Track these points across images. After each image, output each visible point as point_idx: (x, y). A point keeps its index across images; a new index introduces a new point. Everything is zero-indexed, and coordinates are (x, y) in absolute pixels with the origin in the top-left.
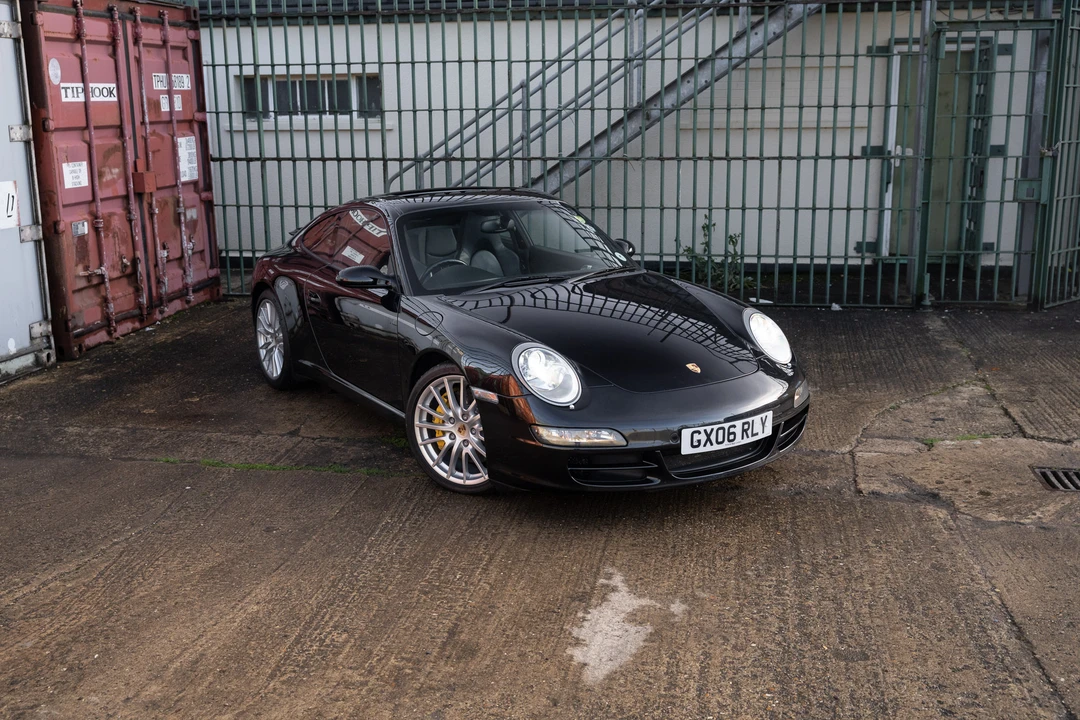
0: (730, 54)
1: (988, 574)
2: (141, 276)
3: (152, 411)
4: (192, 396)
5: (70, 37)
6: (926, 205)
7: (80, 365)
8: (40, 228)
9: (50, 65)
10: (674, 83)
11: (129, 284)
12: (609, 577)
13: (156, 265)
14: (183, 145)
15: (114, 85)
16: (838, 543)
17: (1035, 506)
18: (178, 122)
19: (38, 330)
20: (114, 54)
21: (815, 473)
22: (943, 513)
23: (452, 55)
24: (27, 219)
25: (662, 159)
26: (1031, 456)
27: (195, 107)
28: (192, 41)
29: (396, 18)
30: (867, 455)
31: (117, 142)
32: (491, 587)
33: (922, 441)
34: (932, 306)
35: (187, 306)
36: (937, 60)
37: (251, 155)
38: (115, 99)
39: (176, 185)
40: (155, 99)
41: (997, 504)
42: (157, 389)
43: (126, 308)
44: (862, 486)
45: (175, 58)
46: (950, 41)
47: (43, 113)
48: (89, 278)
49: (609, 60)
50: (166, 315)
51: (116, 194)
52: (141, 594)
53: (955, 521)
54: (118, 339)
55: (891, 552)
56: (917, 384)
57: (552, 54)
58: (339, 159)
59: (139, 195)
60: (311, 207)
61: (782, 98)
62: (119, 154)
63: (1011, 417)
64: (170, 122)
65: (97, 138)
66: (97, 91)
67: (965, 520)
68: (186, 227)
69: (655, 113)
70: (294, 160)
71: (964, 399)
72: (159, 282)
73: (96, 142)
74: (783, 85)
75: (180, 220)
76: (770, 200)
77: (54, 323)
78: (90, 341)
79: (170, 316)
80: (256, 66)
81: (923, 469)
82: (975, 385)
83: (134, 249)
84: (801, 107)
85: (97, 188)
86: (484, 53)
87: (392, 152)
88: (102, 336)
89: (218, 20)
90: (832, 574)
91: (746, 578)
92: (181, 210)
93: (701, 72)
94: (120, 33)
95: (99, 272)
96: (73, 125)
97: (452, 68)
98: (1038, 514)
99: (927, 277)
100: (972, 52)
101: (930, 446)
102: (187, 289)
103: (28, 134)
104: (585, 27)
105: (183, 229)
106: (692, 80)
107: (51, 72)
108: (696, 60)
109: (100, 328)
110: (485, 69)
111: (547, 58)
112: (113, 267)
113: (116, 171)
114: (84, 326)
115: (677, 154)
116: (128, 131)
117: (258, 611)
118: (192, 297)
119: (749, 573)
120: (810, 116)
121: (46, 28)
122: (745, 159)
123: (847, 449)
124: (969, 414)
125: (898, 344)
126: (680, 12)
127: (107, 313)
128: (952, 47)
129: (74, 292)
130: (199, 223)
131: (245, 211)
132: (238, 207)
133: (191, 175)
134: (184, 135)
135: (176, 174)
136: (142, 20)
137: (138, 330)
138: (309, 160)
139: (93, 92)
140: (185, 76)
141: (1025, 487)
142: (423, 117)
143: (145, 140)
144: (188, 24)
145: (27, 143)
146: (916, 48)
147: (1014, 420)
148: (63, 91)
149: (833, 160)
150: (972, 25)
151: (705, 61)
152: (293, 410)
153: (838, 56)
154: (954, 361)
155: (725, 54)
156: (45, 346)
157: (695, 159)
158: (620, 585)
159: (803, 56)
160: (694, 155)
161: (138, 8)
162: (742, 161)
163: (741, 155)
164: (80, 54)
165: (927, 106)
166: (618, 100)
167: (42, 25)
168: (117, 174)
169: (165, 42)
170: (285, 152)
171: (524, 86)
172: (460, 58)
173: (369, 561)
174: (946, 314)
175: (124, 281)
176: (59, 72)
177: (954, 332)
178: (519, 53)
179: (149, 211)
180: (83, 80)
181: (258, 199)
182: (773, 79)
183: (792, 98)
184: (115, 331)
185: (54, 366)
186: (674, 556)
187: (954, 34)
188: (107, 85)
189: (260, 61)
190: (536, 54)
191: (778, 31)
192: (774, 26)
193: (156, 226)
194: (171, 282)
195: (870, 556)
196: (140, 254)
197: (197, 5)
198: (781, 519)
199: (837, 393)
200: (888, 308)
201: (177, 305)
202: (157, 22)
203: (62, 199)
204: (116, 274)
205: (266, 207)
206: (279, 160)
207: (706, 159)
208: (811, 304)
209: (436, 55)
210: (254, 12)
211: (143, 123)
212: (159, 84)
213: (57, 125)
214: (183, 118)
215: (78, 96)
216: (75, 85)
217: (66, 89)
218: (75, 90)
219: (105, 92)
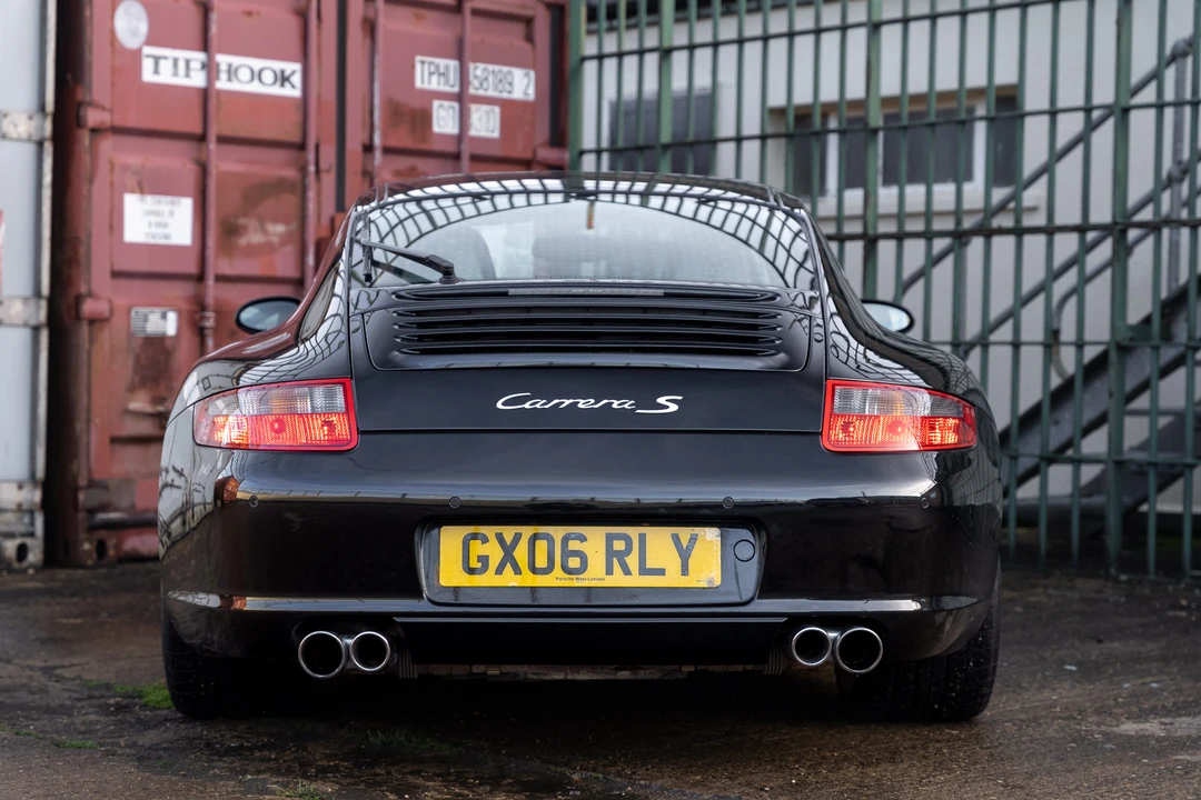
8: (44, 304)
9: (120, 12)
15: (297, 67)
19: (12, 496)
20: (306, 10)
24: (22, 283)
27: (545, 136)
28: (550, 6)
31: (291, 173)
38: (297, 93)
40: (416, 104)
45: (492, 35)
47: (81, 95)
48: (156, 419)
51: (268, 273)
62: (290, 201)
64: (456, 157)
66: (244, 74)
73: (218, 167)
77: (47, 487)
78: (138, 542)
85: (213, 253)
103: (42, 128)
107: (119, 24)
113: (278, 229)
116: (320, 156)
129: (115, 440)
139: (232, 71)
140: (517, 72)
145: (39, 144)
148: (147, 65)
156: (21, 528)
168: (280, 235)
169: (460, 1)
176: (143, 27)
180: (205, 47)
185: (31, 570)
188: (278, 65)
203: (112, 260)
211: (368, 148)
212: (434, 78)
213: (119, 122)
214: (497, 152)
215: (187, 75)
216: (182, 54)
217: (157, 59)
218: (182, 65)
219: (268, 77)
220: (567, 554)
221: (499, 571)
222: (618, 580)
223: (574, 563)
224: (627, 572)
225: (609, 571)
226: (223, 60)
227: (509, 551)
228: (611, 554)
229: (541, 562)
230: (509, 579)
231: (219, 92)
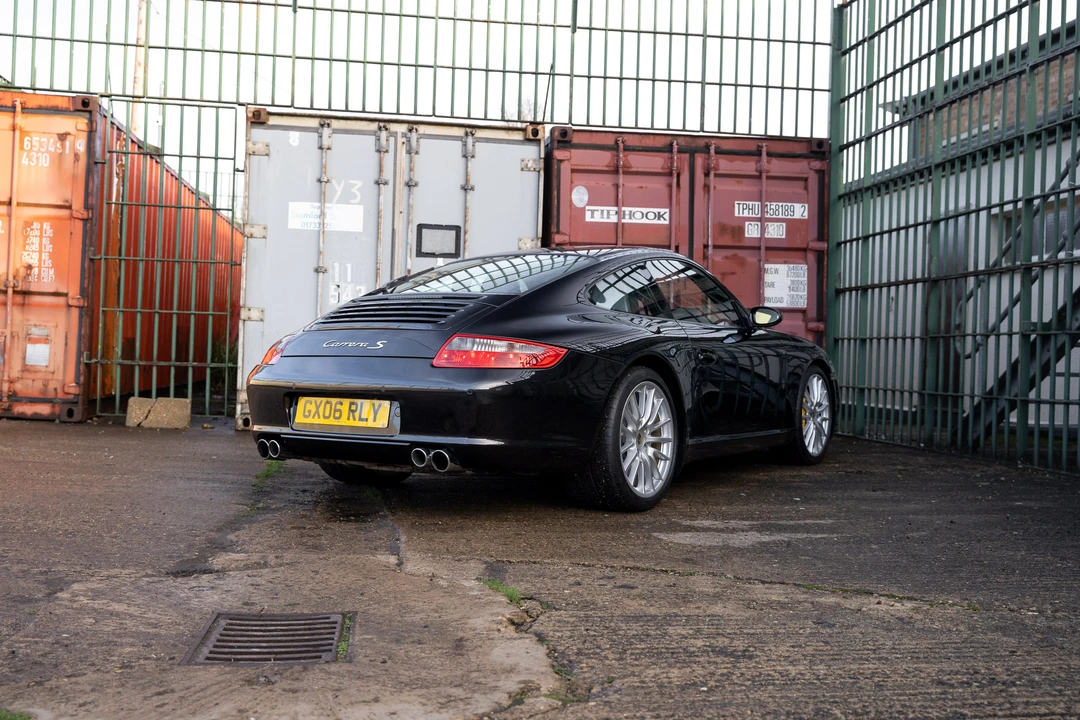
5: (604, 169)
9: (574, 192)
14: (780, 272)
15: (667, 210)
18: (767, 249)
20: (671, 184)
27: (816, 236)
28: (817, 171)
38: (667, 222)
40: (735, 224)
45: (785, 188)
47: (554, 229)
64: (759, 248)
94: (683, 165)
96: (601, 242)
103: (536, 244)
107: (574, 197)
121: (573, 161)
133: (792, 302)
134: (785, 263)
135: (758, 298)
136: (716, 153)
140: (797, 206)
143: (708, 260)
144: (811, 155)
161: (714, 142)
164: (617, 182)
167: (569, 159)
169: (761, 172)
176: (586, 198)
180: (617, 204)
188: (656, 210)
202: (752, 155)
211: (706, 246)
212: (746, 212)
213: (572, 240)
214: (785, 245)
215: (608, 217)
216: (605, 208)
217: (593, 212)
218: (605, 213)
219: (651, 216)
220: (335, 411)
221: (314, 417)
222: (352, 423)
223: (337, 414)
224: (354, 419)
225: (348, 419)
226: (627, 210)
227: (318, 407)
228: (350, 411)
230: (316, 421)
231: (623, 224)
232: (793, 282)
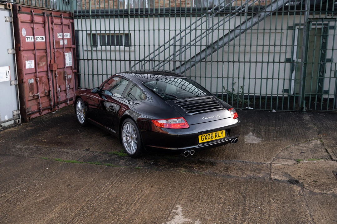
0: (240, 29)
1: (312, 214)
2: (51, 96)
3: (46, 140)
4: (59, 135)
5: (29, 21)
6: (304, 78)
7: (29, 124)
8: (17, 81)
9: (22, 30)
10: (222, 38)
11: (47, 98)
12: (177, 209)
13: (57, 93)
14: (67, 55)
15: (44, 37)
16: (259, 199)
17: (332, 187)
18: (66, 48)
19: (16, 113)
20: (44, 27)
21: (257, 171)
22: (299, 189)
23: (151, 28)
24: (13, 78)
25: (218, 62)
26: (333, 168)
27: (72, 43)
28: (71, 23)
29: (134, 16)
30: (276, 165)
31: (45, 54)
32: (135, 211)
33: (296, 160)
34: (306, 111)
35: (67, 105)
36: (309, 31)
37: (89, 59)
38: (44, 41)
39: (64, 68)
40: (58, 41)
41: (319, 186)
42: (50, 133)
43: (46, 106)
44: (272, 177)
45: (65, 28)
46: (313, 25)
47: (20, 45)
48: (33, 96)
49: (201, 30)
50: (59, 108)
51: (43, 71)
52: (18, 208)
53: (303, 192)
54: (43, 115)
55: (278, 203)
56: (297, 139)
57: (183, 28)
58: (116, 60)
59: (52, 71)
60: (107, 75)
61: (257, 43)
62: (45, 58)
63: (328, 152)
64: (63, 48)
65: (38, 53)
66: (38, 39)
67: (307, 191)
68: (67, 80)
69: (216, 47)
70: (102, 60)
71: (313, 145)
72: (58, 98)
73: (37, 54)
74: (257, 38)
75: (65, 78)
76: (253, 76)
77: (21, 110)
78: (33, 116)
79: (61, 108)
80: (91, 31)
81: (295, 171)
82: (317, 140)
83: (49, 87)
84: (263, 46)
85: (37, 68)
86: (162, 27)
87: (132, 58)
88: (37, 115)
89: (79, 17)
90: (255, 212)
91: (224, 212)
92: (66, 75)
93: (231, 34)
94: (46, 20)
95: (37, 95)
96: (30, 49)
97: (151, 32)
98: (333, 190)
99: (305, 102)
100: (321, 29)
101: (298, 162)
102: (67, 100)
103: (14, 52)
104: (194, 20)
105: (66, 81)
106: (228, 36)
107: (22, 32)
108: (229, 30)
109: (37, 112)
110: (162, 32)
111: (181, 29)
112: (42, 93)
113: (44, 63)
114: (31, 111)
115: (223, 60)
116: (48, 50)
117: (53, 217)
118: (69, 102)
119: (226, 210)
120: (266, 48)
121: (21, 19)
122: (245, 62)
123: (269, 162)
124: (313, 151)
125: (293, 124)
126: (224, 15)
127: (39, 107)
128: (314, 27)
129: (28, 101)
130: (72, 79)
131: (87, 76)
132: (85, 75)
133: (70, 64)
134: (68, 52)
135: (65, 64)
136: (54, 16)
137: (50, 113)
138: (107, 60)
139: (37, 38)
140: (68, 34)
141: (330, 180)
142: (142, 47)
143: (54, 53)
144: (70, 18)
145: (14, 54)
146: (302, 27)
147: (329, 154)
148: (26, 38)
149: (274, 63)
150: (321, 20)
151: (232, 31)
152: (90, 141)
153: (276, 29)
154: (311, 131)
155: (239, 28)
156: (18, 118)
157: (228, 62)
158: (180, 212)
159: (264, 29)
160: (228, 61)
161: (53, 13)
162: (244, 63)
163: (243, 61)
164: (33, 27)
165: (305, 46)
166: (204, 43)
167: (20, 18)
168: (44, 64)
169: (62, 23)
170: (99, 58)
171: (174, 38)
172: (154, 29)
173: (97, 199)
174: (311, 114)
175: (46, 98)
176: (25, 33)
177: (312, 120)
178: (172, 28)
179: (55, 76)
180: (33, 35)
181: (91, 72)
182: (254, 36)
183: (260, 43)
184: (42, 113)
185: (20, 124)
186: (201, 201)
187: (315, 23)
188: (42, 37)
189: (92, 29)
190: (178, 28)
191: (256, 21)
192: (255, 20)
193: (57, 80)
194: (62, 97)
195: (270, 205)
196: (51, 89)
197: (73, 12)
198: (242, 188)
199: (269, 141)
200: (291, 111)
201: (64, 105)
202: (59, 17)
203: (24, 72)
204: (43, 95)
205: (93, 75)
206: (97, 60)
207: (232, 62)
208: (266, 110)
209: (146, 28)
210: (91, 14)
211: (54, 48)
212: (60, 36)
213: (24, 49)
215: (31, 40)
216: (30, 36)
218: (31, 38)
219: (41, 39)
220: (211, 136)
221: (205, 140)
222: (217, 138)
223: (212, 137)
227: (206, 137)
228: (216, 135)
229: (209, 138)
231: (36, 42)
232: (69, 58)
